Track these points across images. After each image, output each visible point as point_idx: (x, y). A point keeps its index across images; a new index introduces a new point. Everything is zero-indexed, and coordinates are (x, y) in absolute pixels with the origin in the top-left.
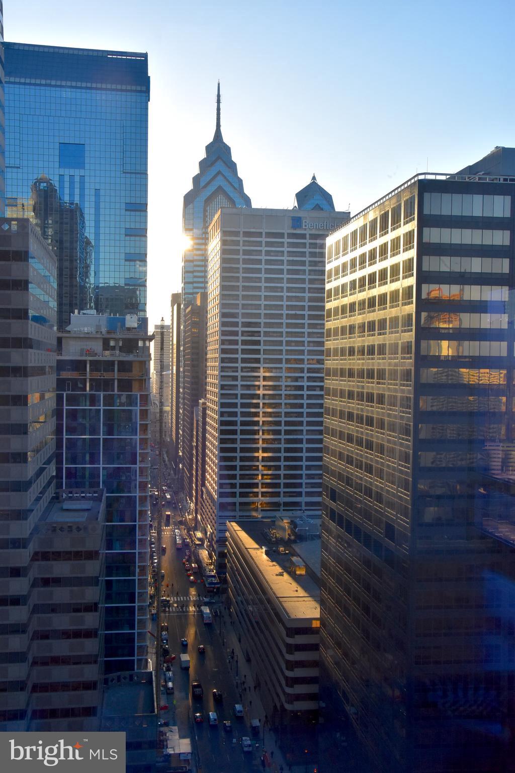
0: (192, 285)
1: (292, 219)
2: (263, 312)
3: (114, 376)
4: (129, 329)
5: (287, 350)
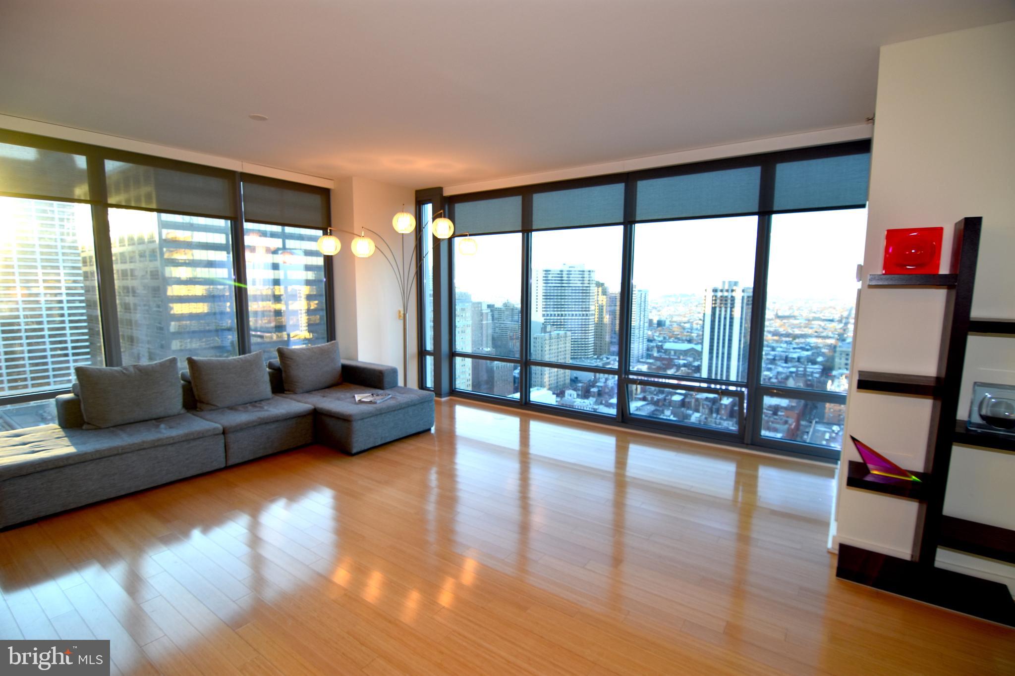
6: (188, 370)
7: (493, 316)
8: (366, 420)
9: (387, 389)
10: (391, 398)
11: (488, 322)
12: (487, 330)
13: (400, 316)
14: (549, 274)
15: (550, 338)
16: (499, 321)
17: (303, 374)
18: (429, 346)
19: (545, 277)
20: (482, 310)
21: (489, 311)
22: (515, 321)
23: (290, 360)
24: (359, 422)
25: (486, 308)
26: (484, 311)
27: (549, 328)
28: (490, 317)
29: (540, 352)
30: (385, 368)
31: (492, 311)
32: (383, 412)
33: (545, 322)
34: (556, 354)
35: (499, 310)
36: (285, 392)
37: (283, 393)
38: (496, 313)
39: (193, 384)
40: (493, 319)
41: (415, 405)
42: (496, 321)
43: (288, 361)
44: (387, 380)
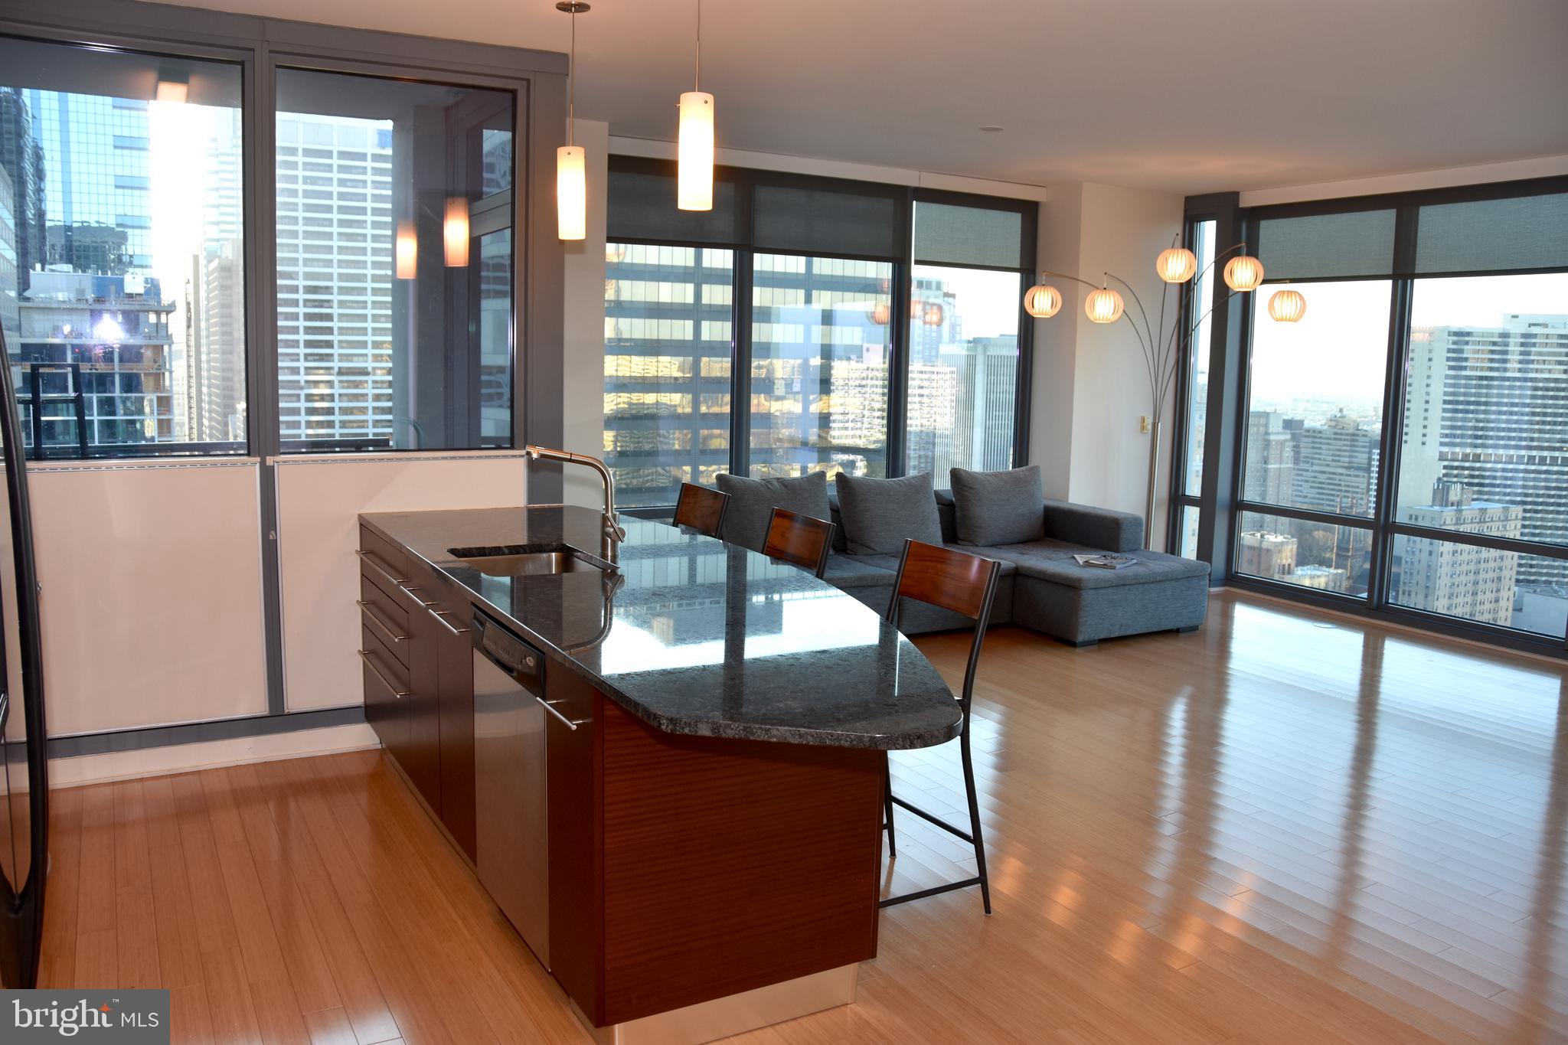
0: (216, 226)
1: (378, 134)
2: (335, 271)
3: (114, 369)
4: (130, 296)
5: (374, 329)
6: (836, 493)
7: (1296, 449)
8: (1102, 591)
9: (1125, 552)
10: (1136, 563)
11: (1283, 466)
12: (1279, 487)
13: (1143, 428)
14: (1467, 343)
15: (1458, 519)
16: (1312, 464)
17: (990, 515)
18: (1194, 487)
19: (1454, 351)
20: (1267, 433)
21: (1289, 437)
22: (1358, 469)
23: (970, 490)
24: (1092, 592)
25: (1280, 429)
26: (1272, 437)
27: (1455, 493)
28: (1288, 453)
29: (1425, 555)
30: (1123, 516)
31: (1294, 437)
32: (1127, 583)
33: (1445, 475)
34: (1472, 567)
35: (1314, 434)
36: (959, 542)
37: (957, 543)
38: (1305, 443)
39: (842, 515)
40: (1296, 460)
41: (1177, 579)
42: (1303, 466)
43: (967, 491)
44: (1125, 536)
